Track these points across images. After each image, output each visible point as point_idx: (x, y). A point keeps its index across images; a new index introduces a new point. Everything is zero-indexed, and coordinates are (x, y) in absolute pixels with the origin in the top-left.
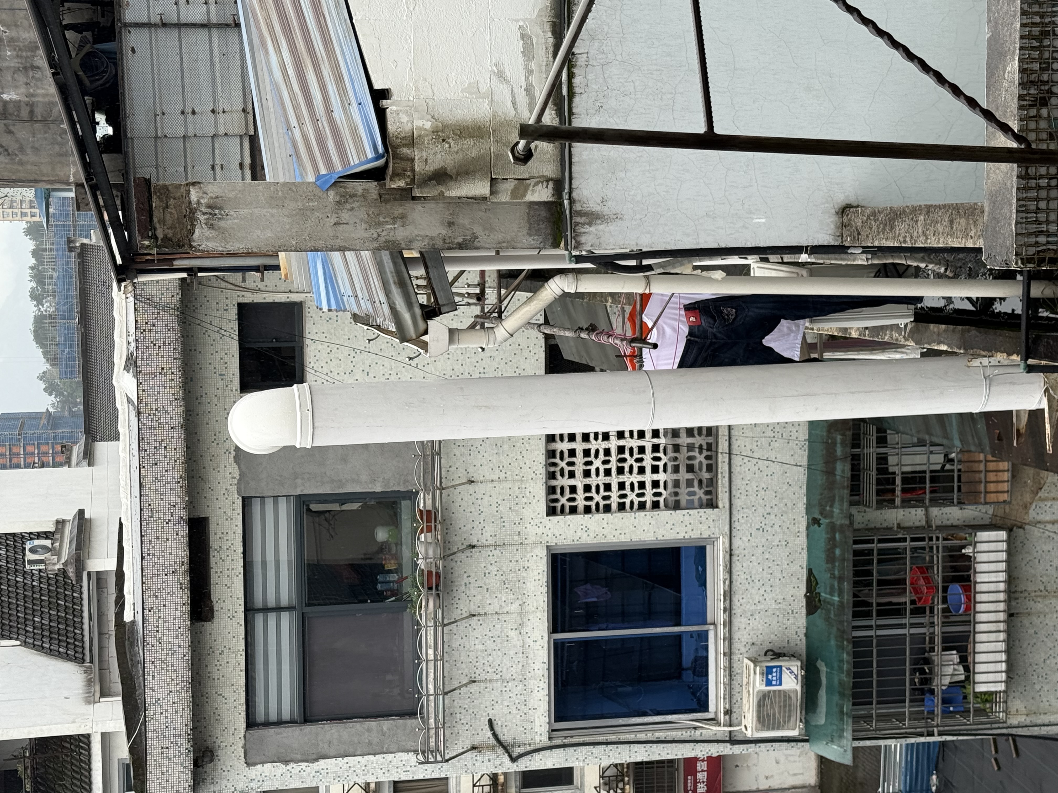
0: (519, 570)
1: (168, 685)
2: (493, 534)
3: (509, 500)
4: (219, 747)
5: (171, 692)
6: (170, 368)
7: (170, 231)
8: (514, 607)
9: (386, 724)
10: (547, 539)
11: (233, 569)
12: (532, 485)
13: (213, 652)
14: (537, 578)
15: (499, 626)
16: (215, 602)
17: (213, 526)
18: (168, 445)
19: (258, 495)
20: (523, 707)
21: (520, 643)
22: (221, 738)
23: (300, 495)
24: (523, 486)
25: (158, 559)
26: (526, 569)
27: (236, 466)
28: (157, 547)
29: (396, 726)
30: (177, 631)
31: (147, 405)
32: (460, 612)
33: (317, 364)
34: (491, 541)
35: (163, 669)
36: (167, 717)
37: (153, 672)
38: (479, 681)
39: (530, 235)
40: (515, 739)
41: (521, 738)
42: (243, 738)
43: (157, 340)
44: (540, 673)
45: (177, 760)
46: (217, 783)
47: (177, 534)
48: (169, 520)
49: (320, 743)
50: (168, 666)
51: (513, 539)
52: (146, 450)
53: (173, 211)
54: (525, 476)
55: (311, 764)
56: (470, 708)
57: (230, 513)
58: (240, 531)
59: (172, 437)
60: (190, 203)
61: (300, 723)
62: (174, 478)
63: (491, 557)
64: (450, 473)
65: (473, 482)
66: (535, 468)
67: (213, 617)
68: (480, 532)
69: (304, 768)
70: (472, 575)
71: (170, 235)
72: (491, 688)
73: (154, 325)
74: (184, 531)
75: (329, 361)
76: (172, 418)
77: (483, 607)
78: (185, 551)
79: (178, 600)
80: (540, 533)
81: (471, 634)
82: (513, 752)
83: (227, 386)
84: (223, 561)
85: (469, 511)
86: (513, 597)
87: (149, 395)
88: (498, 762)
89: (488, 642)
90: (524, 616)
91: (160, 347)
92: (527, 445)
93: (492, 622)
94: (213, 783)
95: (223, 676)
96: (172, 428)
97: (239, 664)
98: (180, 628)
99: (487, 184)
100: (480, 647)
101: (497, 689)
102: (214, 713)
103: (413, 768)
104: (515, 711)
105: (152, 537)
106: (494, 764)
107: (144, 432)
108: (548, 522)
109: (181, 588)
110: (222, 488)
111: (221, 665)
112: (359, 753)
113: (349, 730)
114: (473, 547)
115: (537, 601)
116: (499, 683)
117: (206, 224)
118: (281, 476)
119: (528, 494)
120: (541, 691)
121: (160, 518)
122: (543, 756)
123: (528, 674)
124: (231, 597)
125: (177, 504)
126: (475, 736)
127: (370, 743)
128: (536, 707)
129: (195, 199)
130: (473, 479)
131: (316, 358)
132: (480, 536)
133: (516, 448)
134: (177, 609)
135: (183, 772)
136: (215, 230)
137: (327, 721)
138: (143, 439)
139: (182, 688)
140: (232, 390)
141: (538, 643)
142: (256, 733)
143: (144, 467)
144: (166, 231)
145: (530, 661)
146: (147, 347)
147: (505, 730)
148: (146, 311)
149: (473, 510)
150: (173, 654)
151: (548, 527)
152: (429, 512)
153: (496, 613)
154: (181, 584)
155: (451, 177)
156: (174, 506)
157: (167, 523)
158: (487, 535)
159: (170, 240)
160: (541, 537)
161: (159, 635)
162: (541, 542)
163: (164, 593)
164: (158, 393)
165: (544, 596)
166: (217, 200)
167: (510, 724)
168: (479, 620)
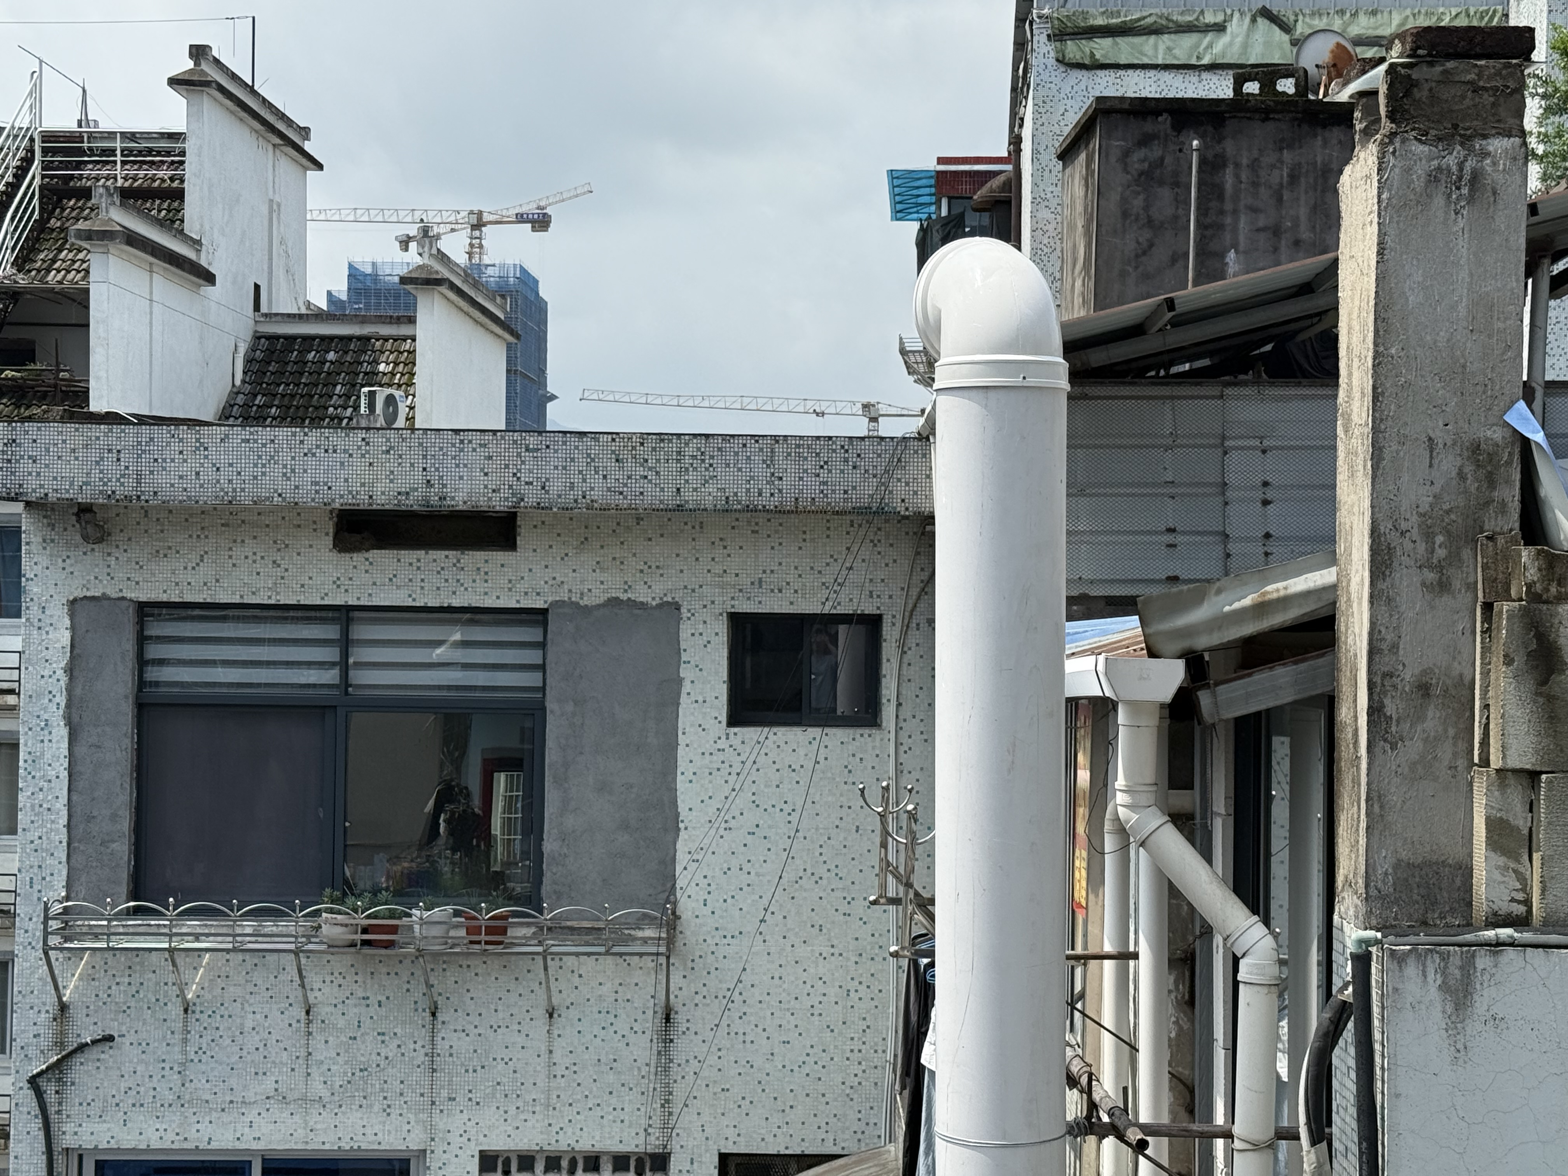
0: (385, 1098)
1: (231, 465)
2: (453, 1051)
3: (515, 1080)
4: (109, 554)
5: (218, 469)
6: (780, 491)
7: (1425, 93)
8: (318, 1088)
9: (122, 849)
10: (439, 1151)
11: (422, 588)
12: (538, 1125)
13: (279, 550)
14: (368, 1131)
15: (284, 1060)
16: (367, 555)
17: (499, 556)
18: (650, 481)
19: (549, 636)
20: (130, 1101)
21: (250, 1096)
22: (123, 557)
23: (544, 709)
24: (537, 1109)
25: (454, 458)
26: (387, 1111)
27: (602, 600)
28: (474, 457)
29: (118, 865)
30: (325, 484)
31: (720, 449)
32: (316, 986)
33: (772, 746)
34: (442, 1047)
35: (260, 457)
36: (173, 460)
37: (256, 441)
38: (185, 1021)
39: (1397, 866)
40: (73, 1084)
41: (73, 1095)
42: (121, 595)
43: (830, 471)
44: (192, 1134)
45: (96, 474)
46: (45, 548)
47: (494, 491)
48: (519, 479)
49: (99, 730)
50: (264, 466)
51: (442, 1087)
52: (642, 444)
53: (1468, 102)
54: (556, 1113)
55: (61, 712)
56: (138, 1002)
57: (521, 587)
58: (489, 602)
59: (662, 490)
60: (1485, 137)
61: (137, 697)
62: (592, 489)
63: (412, 1046)
64: (569, 975)
65: (551, 1016)
66: (570, 1131)
67: (340, 552)
68: (460, 1028)
69: (57, 700)
70: (383, 1011)
71: (1416, 92)
72: (172, 1042)
73: (854, 467)
74: (500, 503)
75: (776, 766)
76: (695, 490)
77: (323, 1030)
78: (465, 503)
79: (379, 487)
80: (450, 1137)
81: (275, 1007)
82: (49, 1080)
83: (741, 591)
84: (439, 573)
85: (500, 1008)
86: (338, 1084)
87: (736, 454)
88: (32, 1052)
89: (257, 1038)
90: (301, 1106)
91: (818, 475)
92: (611, 1117)
93: (294, 1046)
94: (44, 541)
95: (234, 565)
96: (678, 489)
97: (254, 593)
98: (330, 488)
99: (1527, 762)
100: (249, 1024)
101: (168, 1052)
102: (170, 548)
103: (36, 895)
104: (123, 1086)
105: (492, 449)
106: (28, 1045)
107: (674, 445)
108: (470, 1153)
109: (399, 493)
110: (566, 575)
111: (254, 562)
112: (74, 798)
113: (118, 783)
114: (433, 1014)
115: (325, 1130)
116: (179, 1057)
117: (1439, 169)
118: (581, 677)
119: (523, 1117)
120: (158, 1134)
121: (523, 462)
122: (35, 1137)
123: (192, 1110)
124: (374, 584)
125: (547, 492)
126: (85, 1011)
127: (90, 819)
128: (129, 1125)
129: (1491, 148)
130: (555, 1015)
131: (782, 745)
132: (452, 1027)
133: (606, 1097)
134: (363, 485)
135: (72, 484)
136: (1427, 187)
137: (138, 743)
138: (662, 440)
139: (222, 489)
140: (733, 598)
141: (247, 1130)
142: (129, 617)
143: (613, 440)
144: (1426, 86)
145: (214, 1114)
146: (818, 455)
147: (90, 1067)
148: (879, 456)
149: (501, 1015)
150: (284, 474)
151: (460, 1152)
152: (503, 931)
153: (310, 1054)
154: (407, 493)
155: (1543, 682)
156: (543, 488)
157: (515, 474)
158: (453, 1039)
159: (1407, 94)
160: (442, 1139)
161: (320, 453)
162: (433, 1139)
163: (392, 465)
164: (740, 470)
165: (333, 1144)
166: (1490, 194)
167: (102, 1076)
168: (298, 1021)
